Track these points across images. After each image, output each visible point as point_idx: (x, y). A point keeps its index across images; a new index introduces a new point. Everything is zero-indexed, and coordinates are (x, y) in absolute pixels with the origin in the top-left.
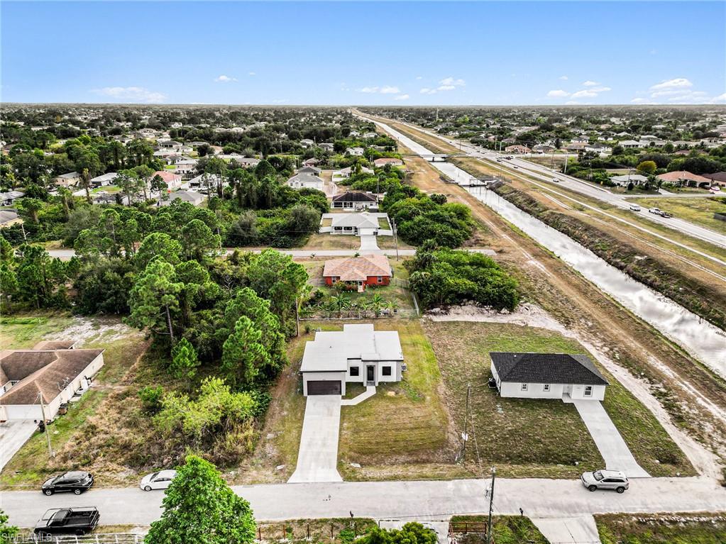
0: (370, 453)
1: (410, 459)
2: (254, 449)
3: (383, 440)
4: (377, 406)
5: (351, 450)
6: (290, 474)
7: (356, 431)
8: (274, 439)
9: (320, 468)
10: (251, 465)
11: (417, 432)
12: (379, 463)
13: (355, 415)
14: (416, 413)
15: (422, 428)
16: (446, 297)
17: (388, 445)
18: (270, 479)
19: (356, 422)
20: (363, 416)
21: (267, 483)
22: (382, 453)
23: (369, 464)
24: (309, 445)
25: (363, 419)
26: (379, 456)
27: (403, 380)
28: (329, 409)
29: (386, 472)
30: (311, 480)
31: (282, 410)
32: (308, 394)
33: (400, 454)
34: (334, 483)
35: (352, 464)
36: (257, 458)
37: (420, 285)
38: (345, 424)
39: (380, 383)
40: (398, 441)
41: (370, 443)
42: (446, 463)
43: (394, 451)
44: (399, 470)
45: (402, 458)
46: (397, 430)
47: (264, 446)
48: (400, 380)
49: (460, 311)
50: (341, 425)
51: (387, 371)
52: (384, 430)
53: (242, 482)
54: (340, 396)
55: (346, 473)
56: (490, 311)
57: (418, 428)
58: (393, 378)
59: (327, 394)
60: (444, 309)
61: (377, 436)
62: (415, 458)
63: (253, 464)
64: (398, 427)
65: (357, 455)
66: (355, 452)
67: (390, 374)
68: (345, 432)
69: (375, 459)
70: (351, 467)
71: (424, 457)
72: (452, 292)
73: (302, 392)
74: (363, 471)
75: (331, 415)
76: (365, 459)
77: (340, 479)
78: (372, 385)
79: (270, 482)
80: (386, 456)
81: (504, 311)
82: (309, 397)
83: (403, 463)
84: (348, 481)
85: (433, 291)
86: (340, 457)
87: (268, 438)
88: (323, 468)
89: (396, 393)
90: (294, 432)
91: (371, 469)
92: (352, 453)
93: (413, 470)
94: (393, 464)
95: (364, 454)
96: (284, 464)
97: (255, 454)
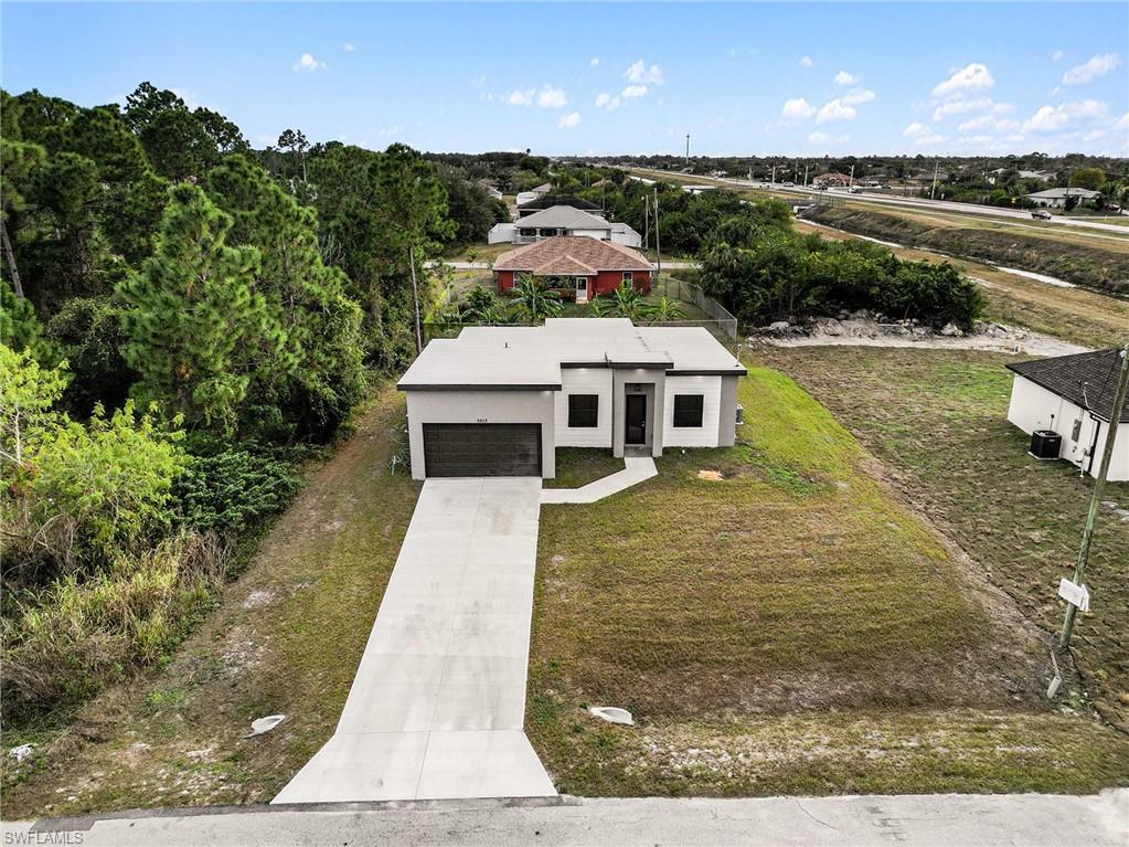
0: (672, 661)
1: (843, 688)
2: (168, 649)
3: (715, 614)
4: (669, 505)
5: (585, 649)
6: (300, 756)
7: (602, 580)
8: (271, 608)
9: (449, 726)
10: (138, 715)
11: (843, 583)
12: (713, 707)
13: (594, 531)
14: (817, 526)
15: (859, 571)
16: (805, 293)
17: (741, 631)
18: (192, 785)
19: (597, 550)
20: (626, 535)
21: (174, 804)
22: (722, 663)
23: (674, 713)
24: (411, 630)
25: (623, 543)
26: (712, 678)
27: (739, 443)
28: (497, 514)
29: (757, 747)
30: (392, 793)
31: (328, 519)
32: (429, 474)
33: (796, 666)
34: (514, 802)
35: (596, 711)
36: (176, 683)
37: (732, 274)
38: (558, 558)
39: (666, 451)
40: (777, 617)
41: (664, 624)
42: (1012, 706)
43: (769, 653)
44: (815, 741)
45: (811, 686)
46: (762, 578)
47: (220, 636)
48: (731, 443)
49: (839, 329)
50: (542, 560)
51: (689, 411)
52: (710, 577)
53: (44, 799)
54: (539, 481)
55: (572, 751)
56: (917, 330)
57: (845, 572)
58: (706, 435)
59: (494, 473)
60: (800, 323)
61: (689, 598)
62: (869, 686)
63: (147, 710)
64: (765, 568)
65: (613, 670)
66: (606, 658)
67: (699, 424)
68: (558, 584)
69: (694, 689)
70: (593, 720)
71: (909, 682)
72: (816, 283)
73: (406, 468)
74: (649, 743)
75: (506, 532)
76: (652, 686)
77: (542, 783)
78: (640, 453)
79: (185, 800)
80: (740, 675)
81: (949, 329)
82: (429, 483)
83: (823, 708)
84: (582, 791)
85: (768, 285)
86: (539, 681)
87: (247, 605)
88: (461, 725)
89: (727, 475)
90: (356, 585)
91: (685, 733)
92: (594, 661)
93: (876, 739)
94: (776, 712)
95: (643, 666)
96: (285, 709)
97: (172, 669)
